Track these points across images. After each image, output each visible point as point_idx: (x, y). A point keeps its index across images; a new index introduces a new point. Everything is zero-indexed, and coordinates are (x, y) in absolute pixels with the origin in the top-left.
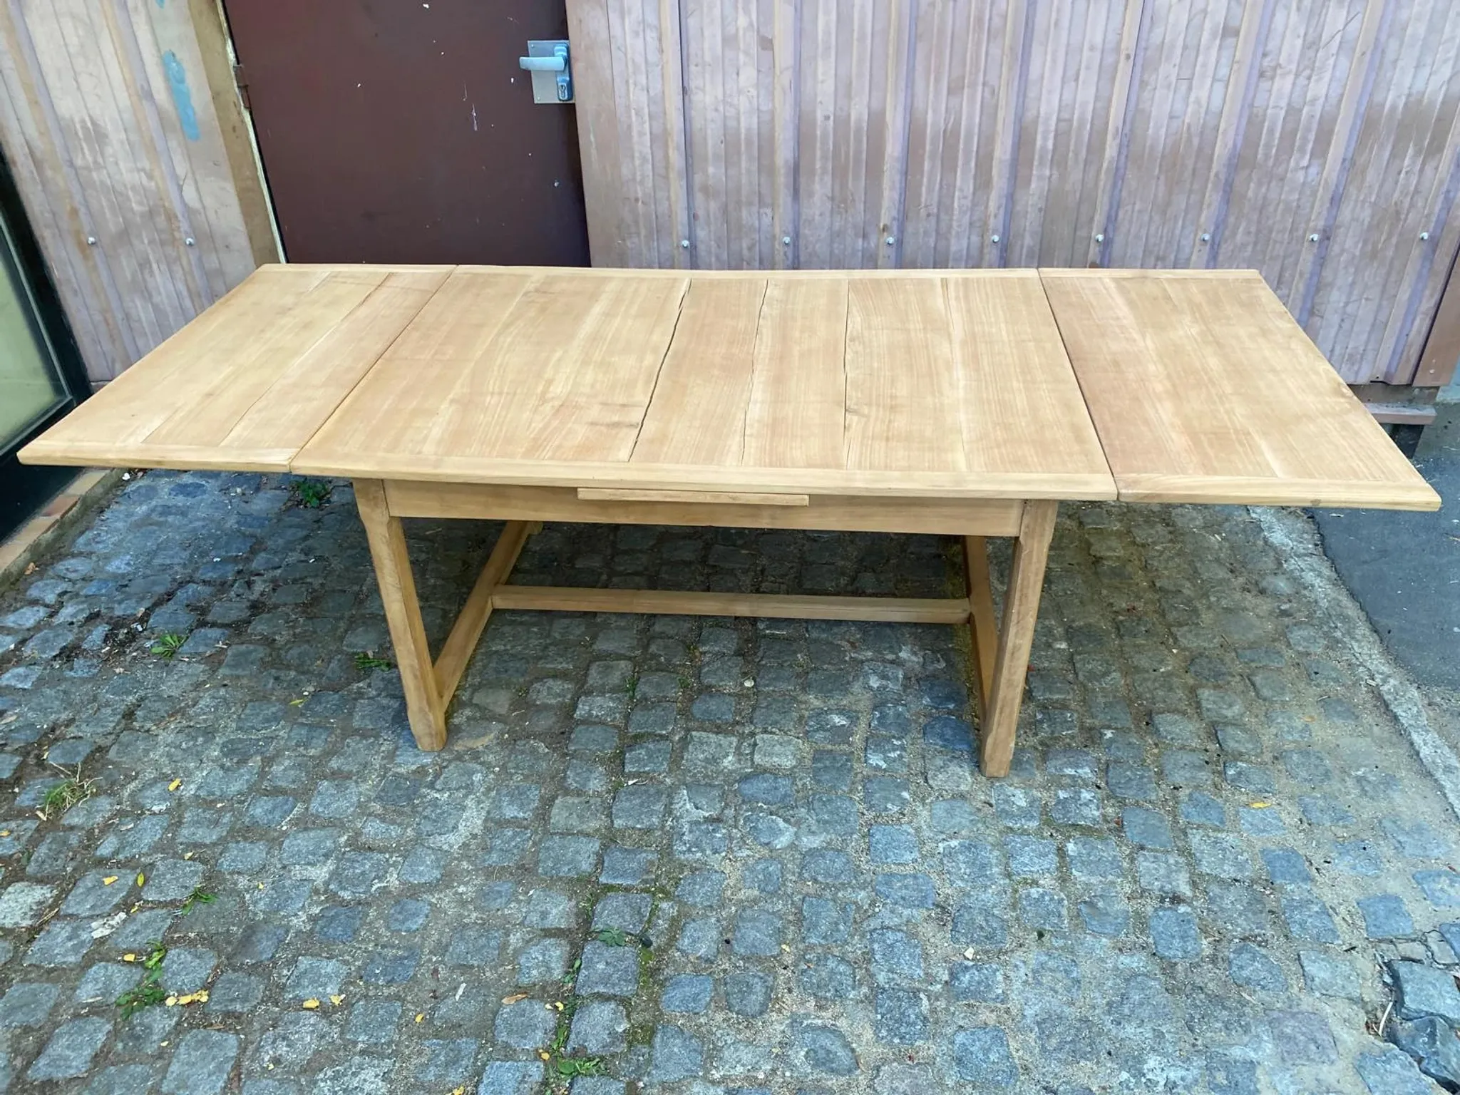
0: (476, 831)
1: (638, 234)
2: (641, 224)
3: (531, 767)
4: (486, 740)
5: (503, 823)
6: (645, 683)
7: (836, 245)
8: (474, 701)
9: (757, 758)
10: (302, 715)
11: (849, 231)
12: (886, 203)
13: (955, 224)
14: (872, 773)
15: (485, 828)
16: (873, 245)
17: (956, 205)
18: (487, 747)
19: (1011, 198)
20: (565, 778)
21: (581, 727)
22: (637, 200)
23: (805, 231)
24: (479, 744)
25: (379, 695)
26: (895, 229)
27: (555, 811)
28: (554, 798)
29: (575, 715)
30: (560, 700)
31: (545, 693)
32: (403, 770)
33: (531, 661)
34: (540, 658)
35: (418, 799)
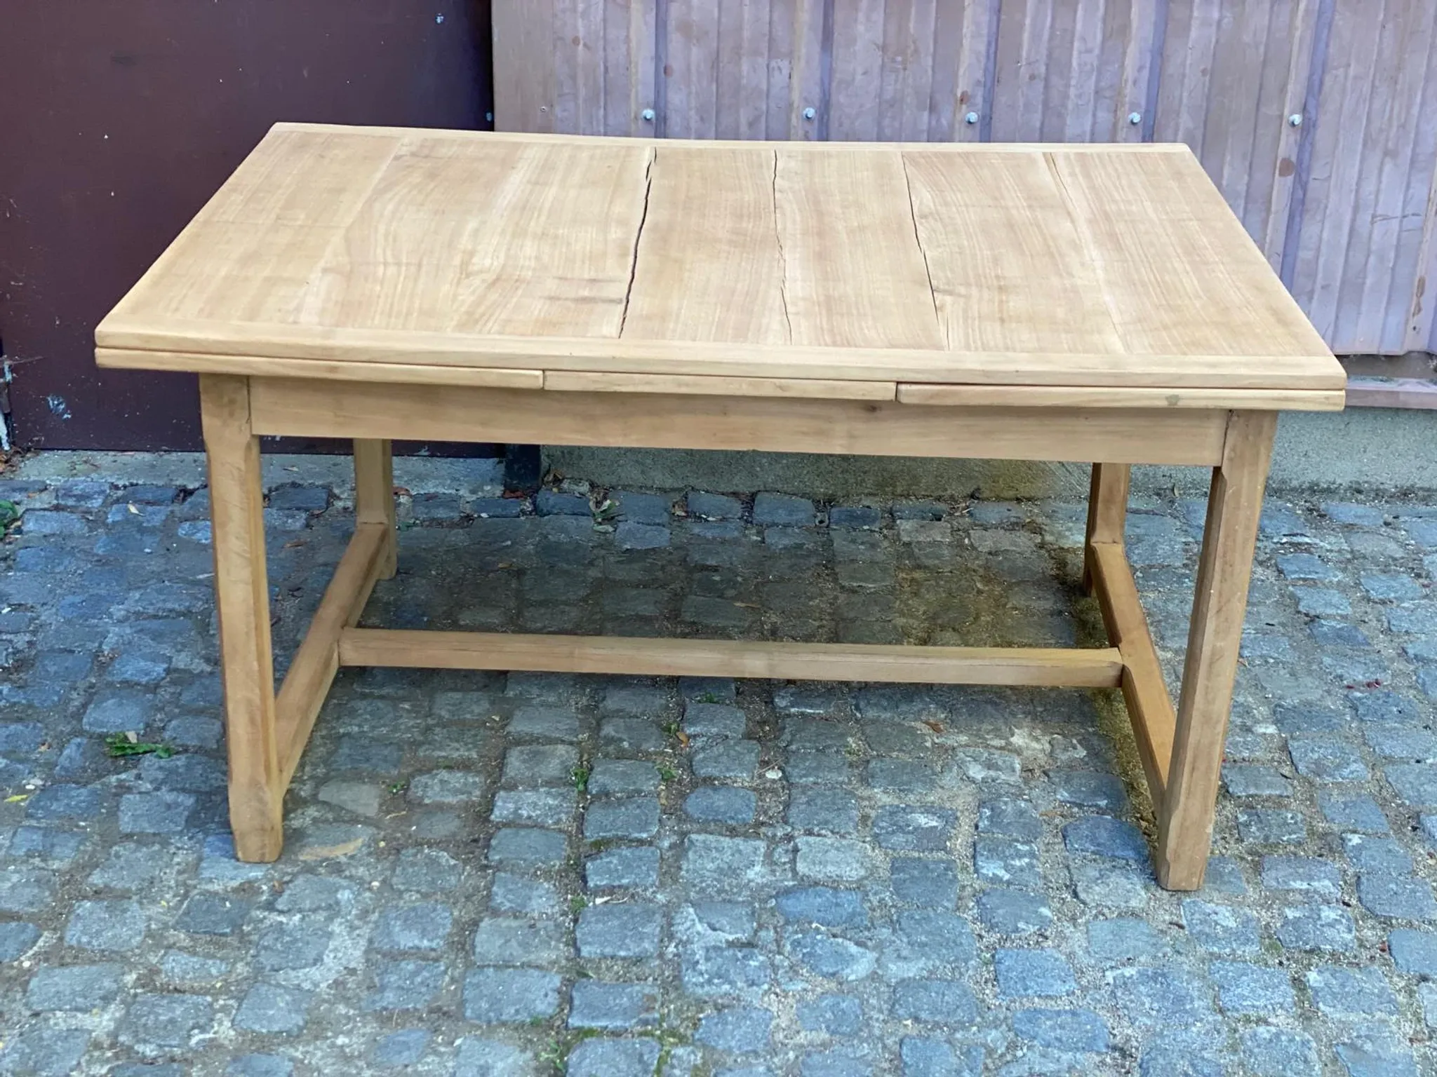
0: (353, 965)
1: (574, 97)
3: (431, 883)
4: (351, 848)
5: (396, 955)
6: (601, 774)
7: (886, 122)
8: (321, 797)
9: (802, 868)
10: (29, 815)
11: (908, 101)
12: (966, 58)
13: (1072, 92)
14: (987, 886)
15: (368, 960)
16: (944, 122)
18: (352, 857)
19: (1159, 51)
20: (489, 897)
21: (504, 831)
22: (575, 41)
23: (840, 98)
24: (340, 853)
25: (157, 789)
26: (979, 100)
27: (481, 937)
28: (476, 921)
29: (492, 817)
30: (464, 797)
31: (437, 789)
32: (216, 887)
33: (406, 747)
34: (421, 744)
35: (248, 925)
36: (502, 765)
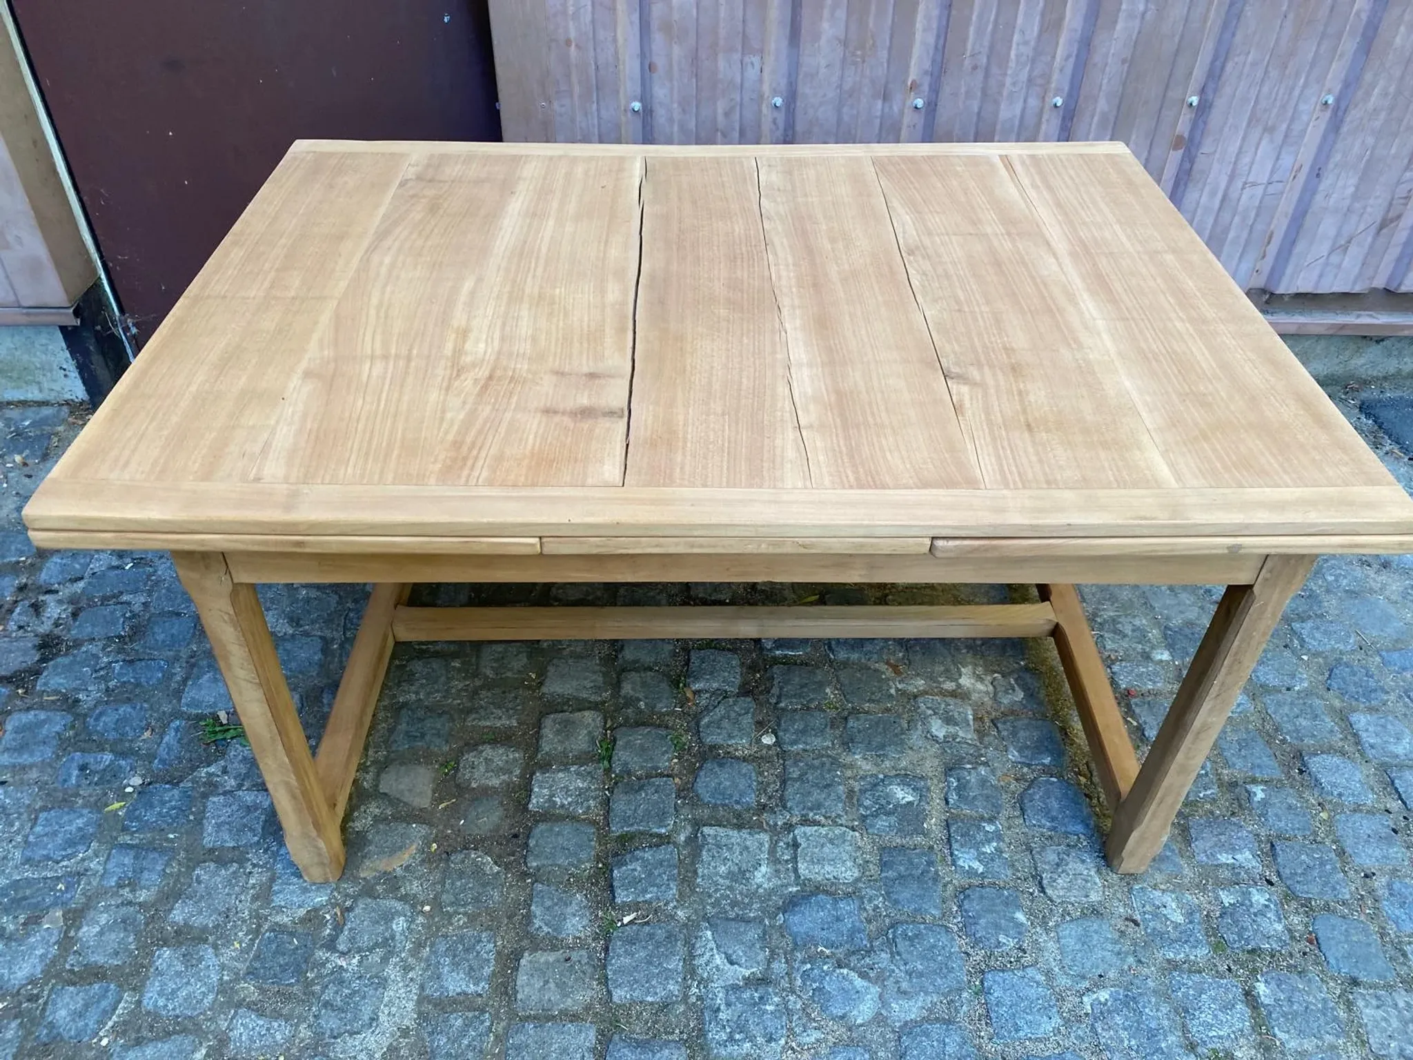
0: (406, 1022)
1: (570, 93)
2: (574, 79)
3: (477, 900)
4: (407, 857)
5: (446, 1005)
6: (625, 748)
7: (845, 110)
8: (383, 788)
9: (802, 867)
10: (125, 829)
11: (866, 90)
12: (917, 51)
13: (1008, 81)
14: (965, 882)
15: (420, 1014)
16: (895, 109)
17: (1013, 54)
18: (407, 868)
19: (1086, 44)
20: (529, 917)
21: (542, 827)
22: (568, 42)
23: (804, 89)
24: (396, 864)
25: (240, 786)
26: (926, 88)
27: (522, 979)
28: (517, 956)
29: (530, 806)
30: (506, 777)
31: (482, 769)
32: (284, 919)
35: (312, 970)
36: (538, 736)
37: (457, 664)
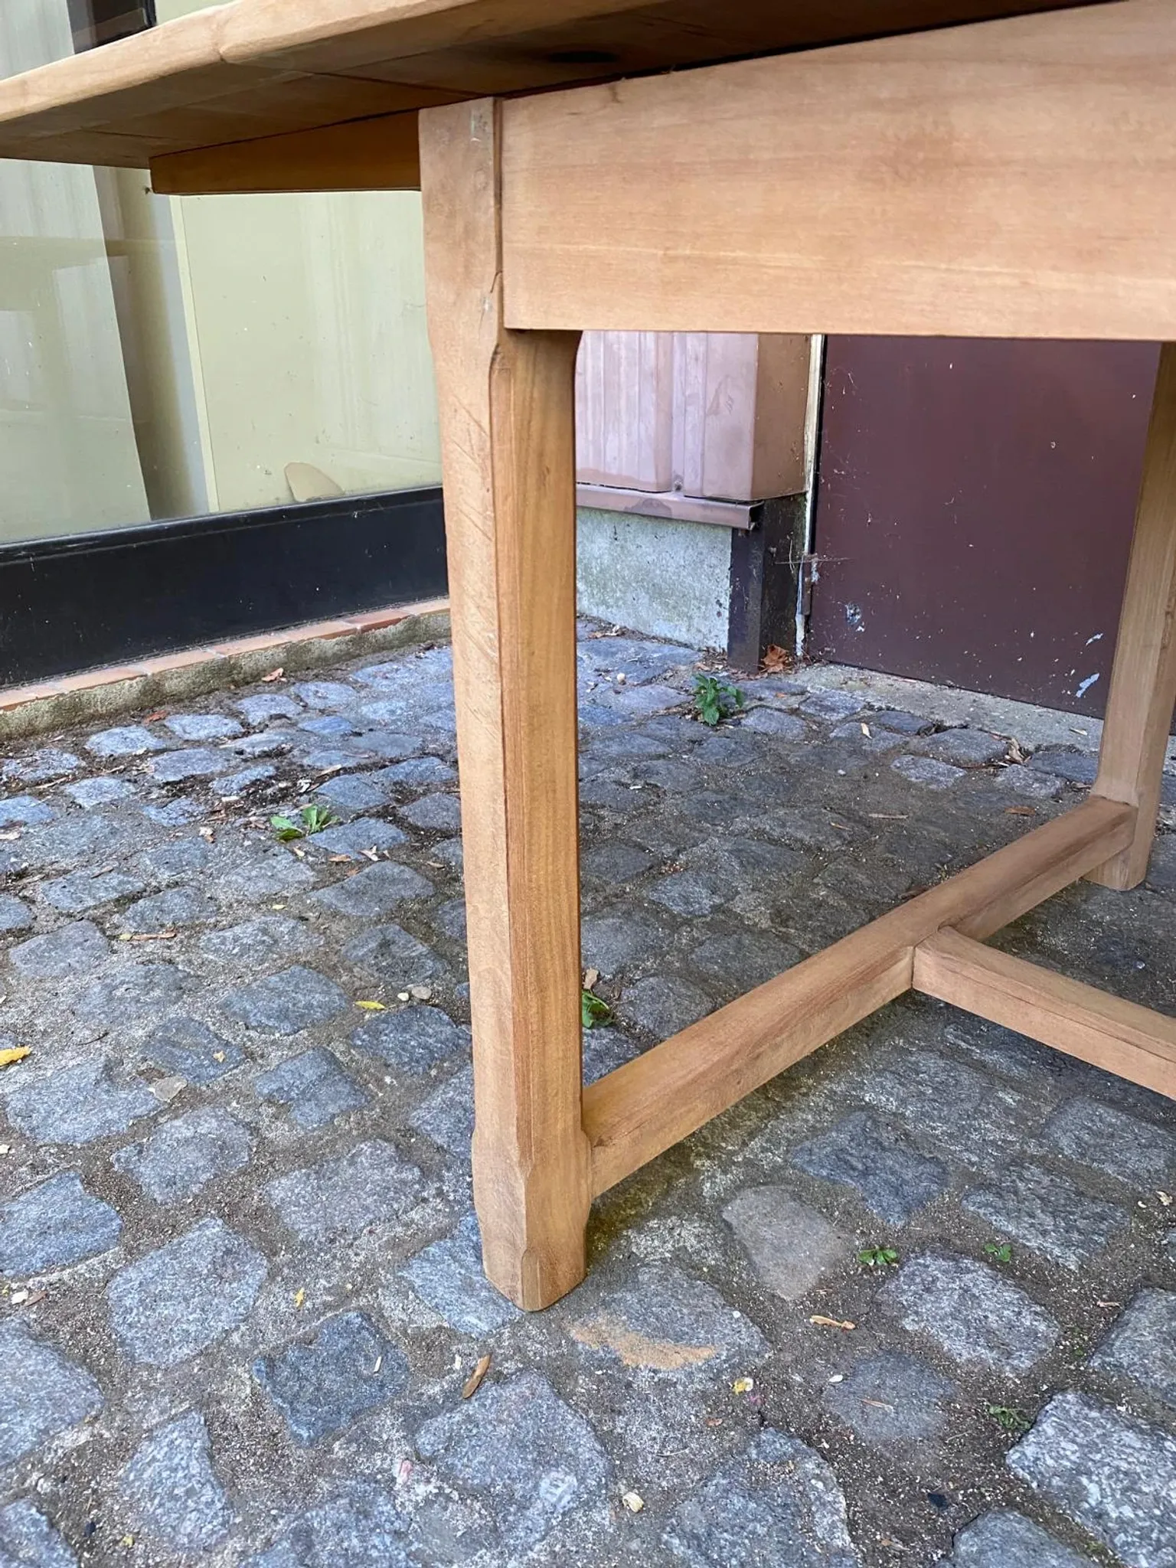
4: (679, 1362)
8: (732, 1213)
10: (350, 1037)
18: (662, 1385)
29: (1013, 1456)
30: (989, 1356)
31: (946, 1305)
32: (393, 1308)
33: (953, 1180)
34: (985, 1186)
35: (349, 1442)
36: (1115, 1320)
37: (1009, 1099)
